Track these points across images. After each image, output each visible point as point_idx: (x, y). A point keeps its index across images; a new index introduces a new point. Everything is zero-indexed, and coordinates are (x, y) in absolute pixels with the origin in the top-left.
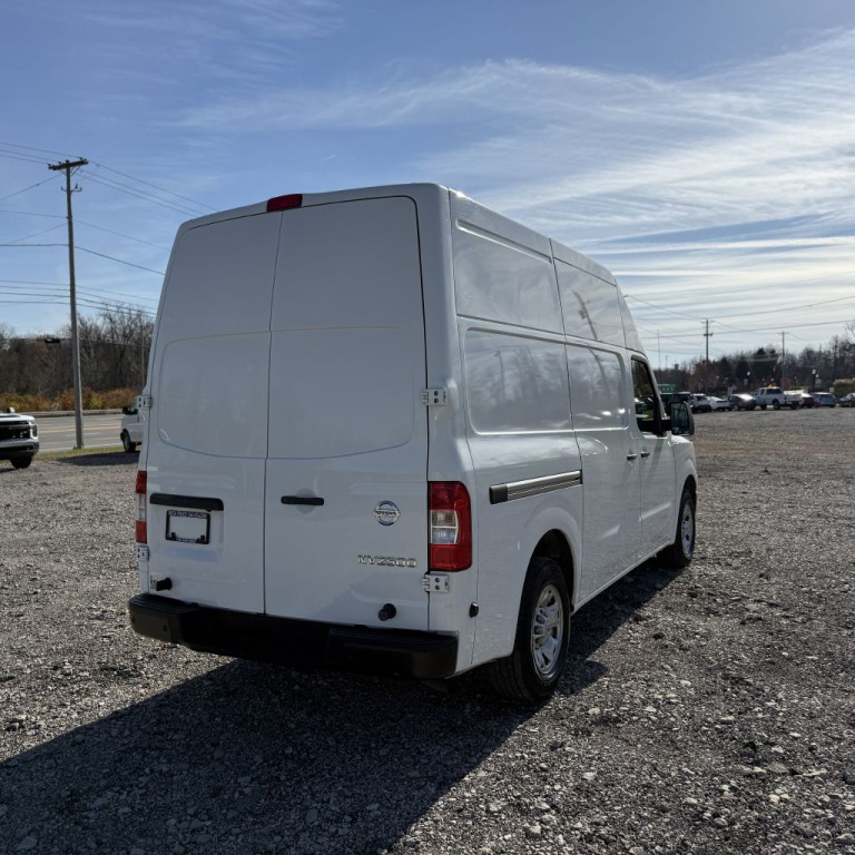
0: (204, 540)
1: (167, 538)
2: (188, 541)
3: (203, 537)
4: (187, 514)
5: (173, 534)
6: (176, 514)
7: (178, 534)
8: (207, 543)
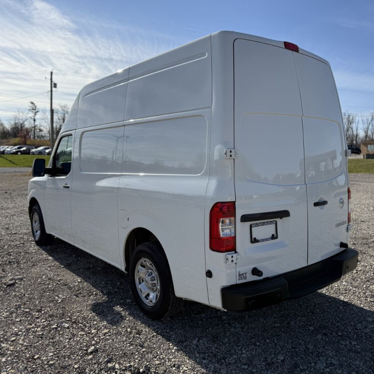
0: (274, 237)
1: (252, 242)
2: (266, 240)
3: (273, 235)
4: (264, 224)
5: (255, 239)
6: (257, 225)
7: (258, 238)
8: (277, 238)
